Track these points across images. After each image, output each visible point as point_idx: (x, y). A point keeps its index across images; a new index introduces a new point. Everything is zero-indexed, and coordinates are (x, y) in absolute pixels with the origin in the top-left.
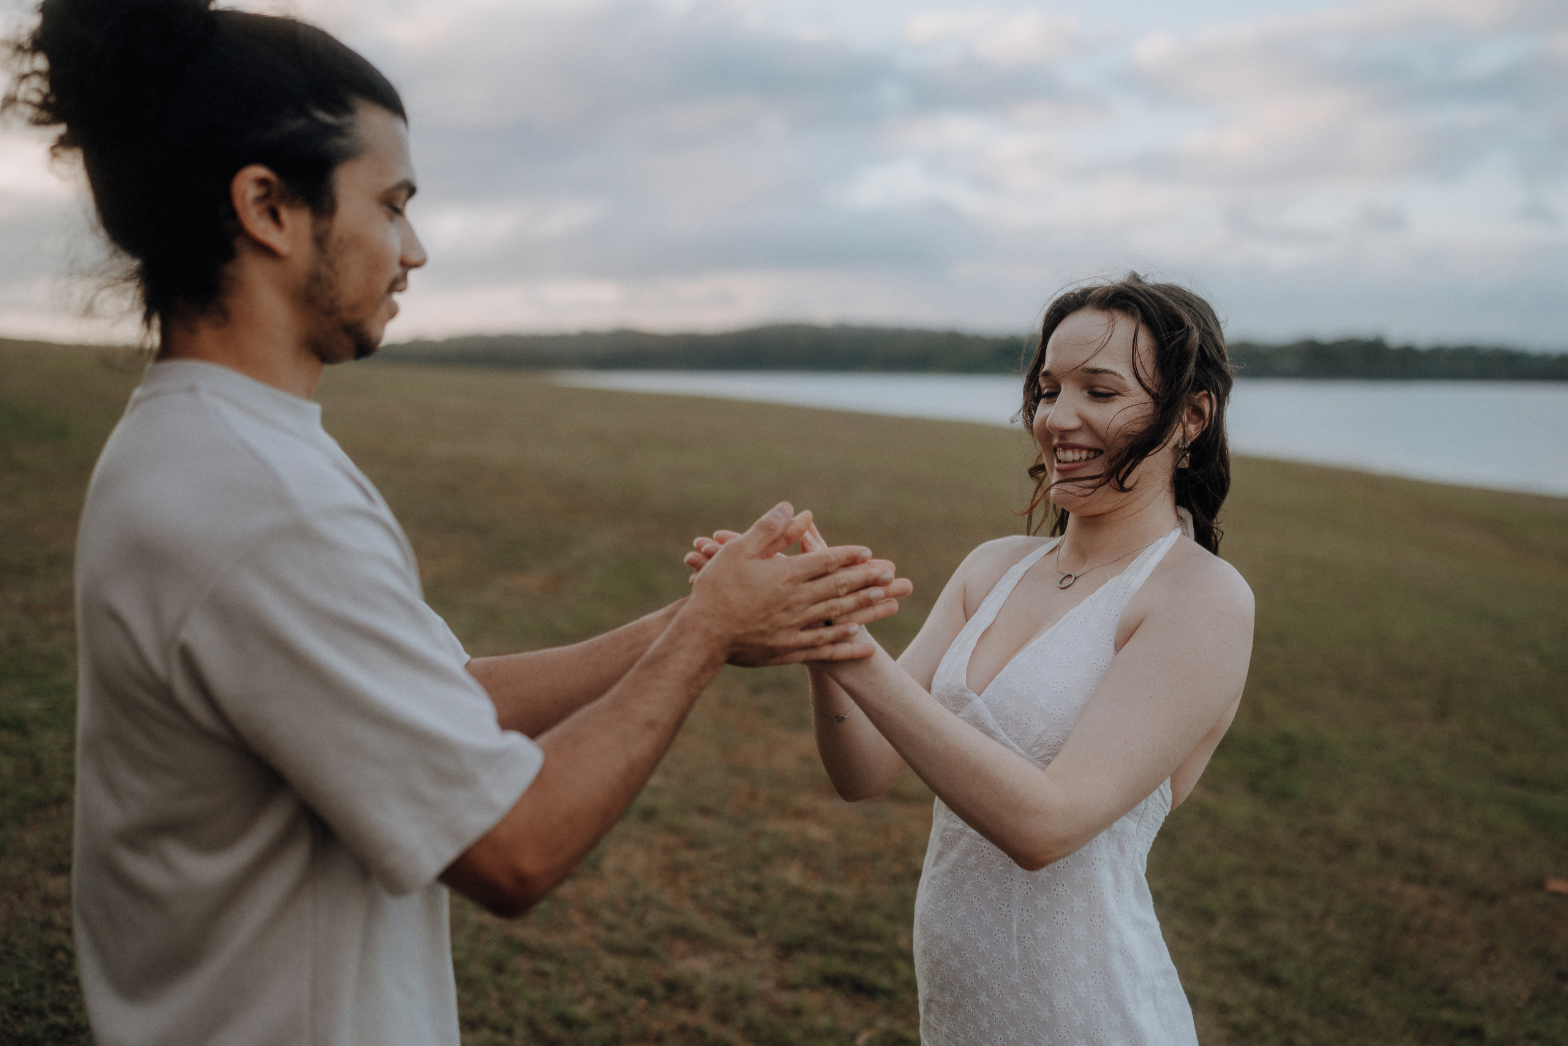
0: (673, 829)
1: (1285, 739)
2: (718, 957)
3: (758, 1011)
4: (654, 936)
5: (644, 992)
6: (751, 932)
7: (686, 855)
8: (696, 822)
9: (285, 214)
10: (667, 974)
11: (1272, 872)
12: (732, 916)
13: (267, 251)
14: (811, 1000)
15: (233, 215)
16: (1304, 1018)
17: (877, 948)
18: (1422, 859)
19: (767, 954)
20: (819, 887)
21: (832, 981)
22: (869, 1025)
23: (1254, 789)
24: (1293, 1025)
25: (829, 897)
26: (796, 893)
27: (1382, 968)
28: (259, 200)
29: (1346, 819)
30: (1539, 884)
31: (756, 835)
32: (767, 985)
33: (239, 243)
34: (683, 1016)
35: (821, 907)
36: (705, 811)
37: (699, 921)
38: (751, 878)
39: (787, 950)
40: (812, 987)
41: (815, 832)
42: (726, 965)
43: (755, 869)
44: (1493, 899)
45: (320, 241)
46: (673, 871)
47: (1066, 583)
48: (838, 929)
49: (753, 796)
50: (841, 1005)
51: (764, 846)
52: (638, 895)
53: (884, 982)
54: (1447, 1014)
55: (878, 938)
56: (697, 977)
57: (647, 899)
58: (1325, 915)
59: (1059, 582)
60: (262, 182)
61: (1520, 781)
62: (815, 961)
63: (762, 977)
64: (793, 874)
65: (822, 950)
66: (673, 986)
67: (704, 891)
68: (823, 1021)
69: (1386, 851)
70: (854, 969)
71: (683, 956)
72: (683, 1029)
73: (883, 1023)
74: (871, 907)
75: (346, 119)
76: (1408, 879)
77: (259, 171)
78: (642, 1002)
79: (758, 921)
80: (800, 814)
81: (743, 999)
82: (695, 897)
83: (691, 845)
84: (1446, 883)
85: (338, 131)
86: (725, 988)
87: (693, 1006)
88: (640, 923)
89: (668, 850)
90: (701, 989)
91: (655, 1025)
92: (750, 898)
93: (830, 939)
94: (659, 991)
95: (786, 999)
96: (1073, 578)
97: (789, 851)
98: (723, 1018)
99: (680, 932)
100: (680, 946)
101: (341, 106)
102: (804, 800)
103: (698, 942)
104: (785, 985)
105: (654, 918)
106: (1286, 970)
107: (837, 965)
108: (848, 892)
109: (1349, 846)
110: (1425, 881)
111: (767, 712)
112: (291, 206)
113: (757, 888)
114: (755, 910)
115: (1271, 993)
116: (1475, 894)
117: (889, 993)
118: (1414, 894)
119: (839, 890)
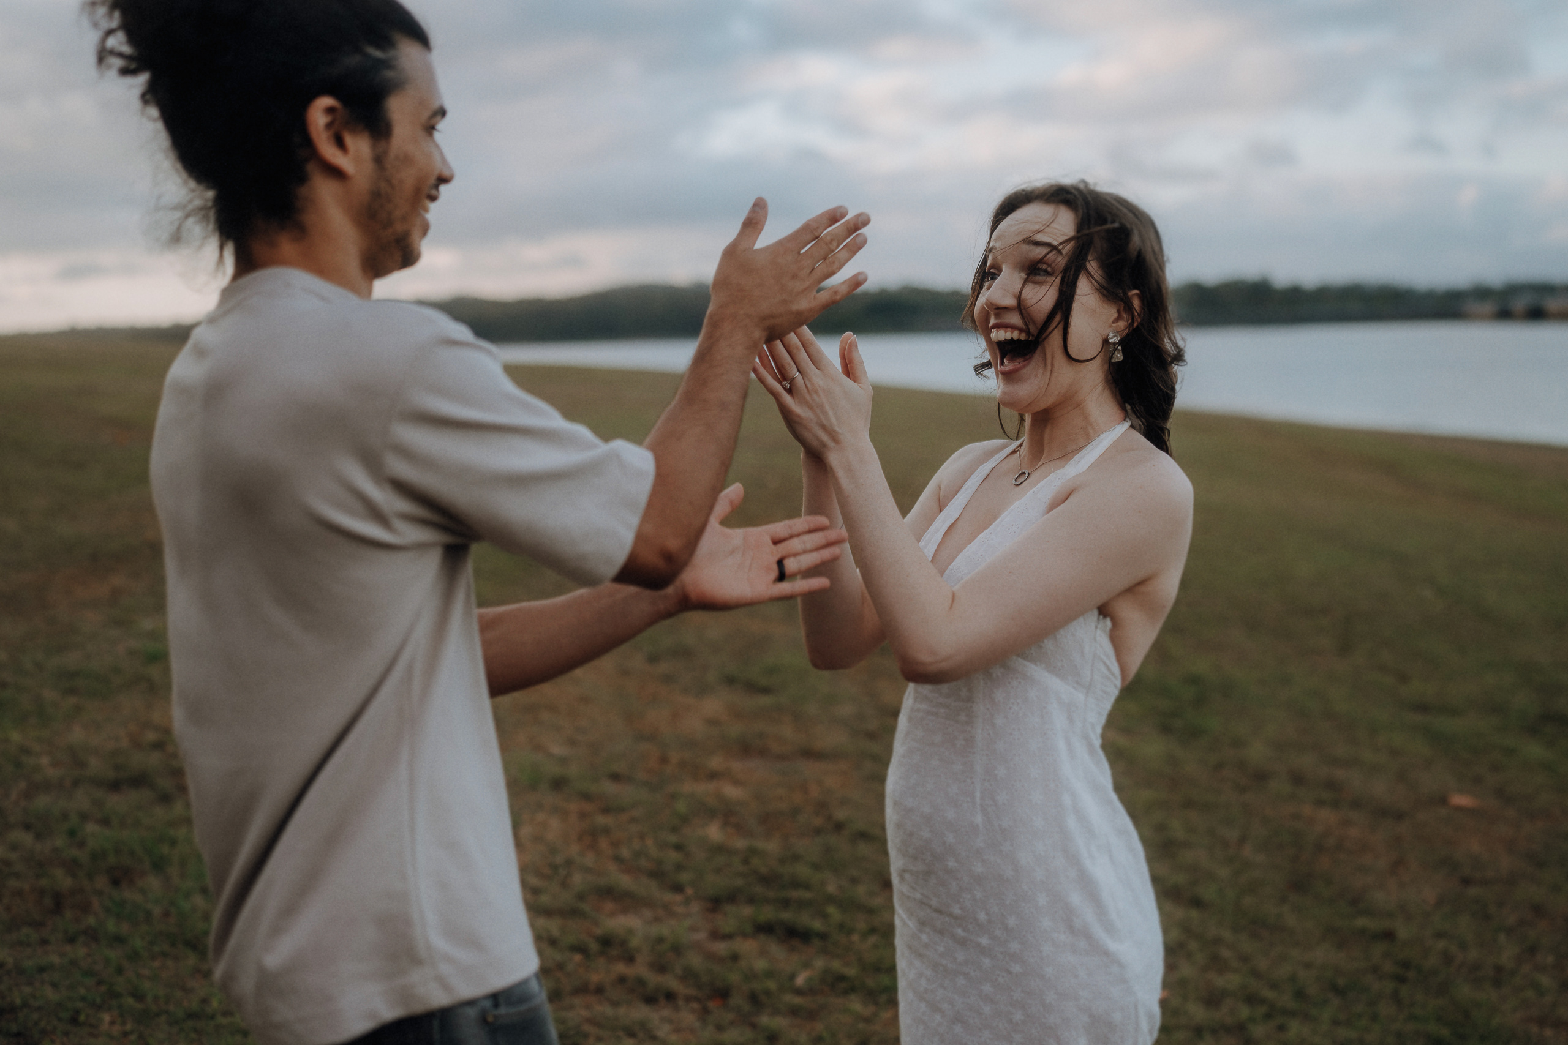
0: (586, 796)
1: (1194, 680)
2: (648, 913)
3: (695, 960)
4: (581, 897)
5: (580, 948)
6: (678, 888)
7: (601, 820)
8: (609, 788)
9: (349, 140)
10: (599, 931)
11: (1188, 804)
12: (657, 874)
13: (336, 173)
14: (747, 947)
15: (308, 141)
16: (1227, 935)
17: (807, 895)
18: (1331, 785)
19: (695, 907)
20: (740, 844)
21: (765, 929)
22: (806, 965)
23: (1166, 729)
24: (1217, 941)
25: (753, 851)
26: (720, 849)
27: (1299, 884)
28: (329, 126)
29: (1257, 752)
30: (1443, 801)
31: (673, 796)
32: (701, 936)
33: (311, 167)
34: (621, 968)
35: (746, 861)
36: (615, 777)
37: (625, 881)
38: (673, 839)
39: (715, 903)
40: (745, 935)
41: (731, 792)
42: (657, 919)
43: (674, 830)
44: (1400, 816)
45: (379, 160)
46: (591, 836)
47: (1020, 480)
48: (766, 880)
49: (664, 760)
50: (776, 950)
51: (681, 807)
52: (559, 859)
53: (817, 925)
54: (1361, 922)
55: (807, 886)
56: (631, 931)
57: (569, 863)
58: (1242, 840)
59: (1014, 479)
60: (330, 110)
61: (1422, 708)
62: (747, 911)
63: (693, 929)
64: (714, 832)
65: (751, 900)
66: (606, 942)
67: (625, 853)
68: (760, 965)
69: (1298, 779)
70: (786, 916)
71: (612, 914)
72: (622, 980)
73: (819, 963)
74: (796, 858)
75: (391, 53)
76: (1320, 803)
77: (326, 101)
78: (578, 957)
79: (684, 877)
80: (713, 776)
81: (677, 949)
82: (618, 859)
83: (606, 810)
84: (1356, 804)
85: (387, 64)
86: (660, 940)
87: (630, 959)
88: (564, 884)
89: (583, 815)
90: (635, 942)
91: (595, 978)
92: (674, 856)
93: (759, 890)
94: (594, 946)
95: (721, 948)
96: (1026, 476)
97: (707, 811)
98: (661, 968)
99: (608, 892)
100: (609, 906)
101: (385, 42)
102: (716, 762)
103: (626, 901)
104: (716, 935)
105: (578, 879)
106: (1208, 892)
107: (768, 913)
108: (772, 846)
109: (1261, 777)
110: (1335, 804)
111: (668, 679)
112: (353, 131)
113: (678, 847)
114: (679, 867)
115: (1194, 914)
116: (1383, 813)
117: (823, 936)
118: (1327, 816)
119: (760, 844)
